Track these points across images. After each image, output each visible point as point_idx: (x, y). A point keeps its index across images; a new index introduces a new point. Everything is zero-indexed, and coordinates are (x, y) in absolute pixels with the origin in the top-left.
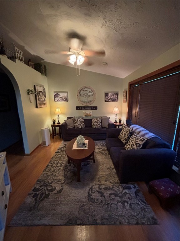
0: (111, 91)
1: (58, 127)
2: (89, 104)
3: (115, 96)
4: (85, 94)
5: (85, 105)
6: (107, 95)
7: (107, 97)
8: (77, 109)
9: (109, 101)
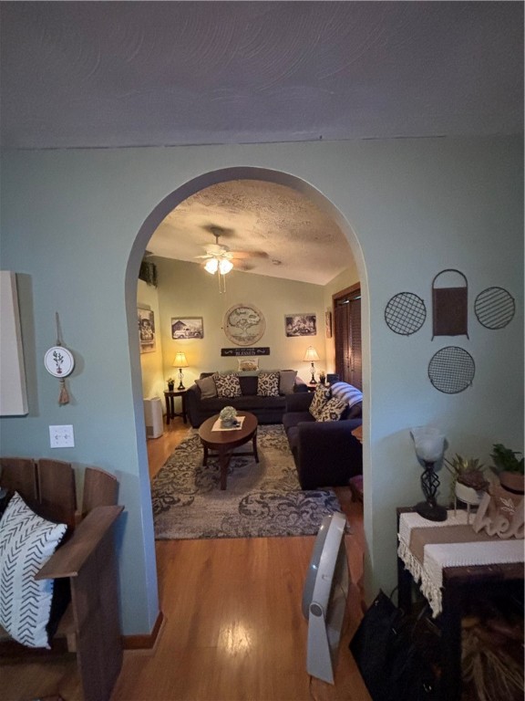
0: (298, 313)
1: (180, 397)
2: (250, 342)
3: (308, 323)
4: (242, 322)
5: (242, 345)
6: (289, 321)
7: (290, 327)
8: (223, 354)
9: (297, 334)
